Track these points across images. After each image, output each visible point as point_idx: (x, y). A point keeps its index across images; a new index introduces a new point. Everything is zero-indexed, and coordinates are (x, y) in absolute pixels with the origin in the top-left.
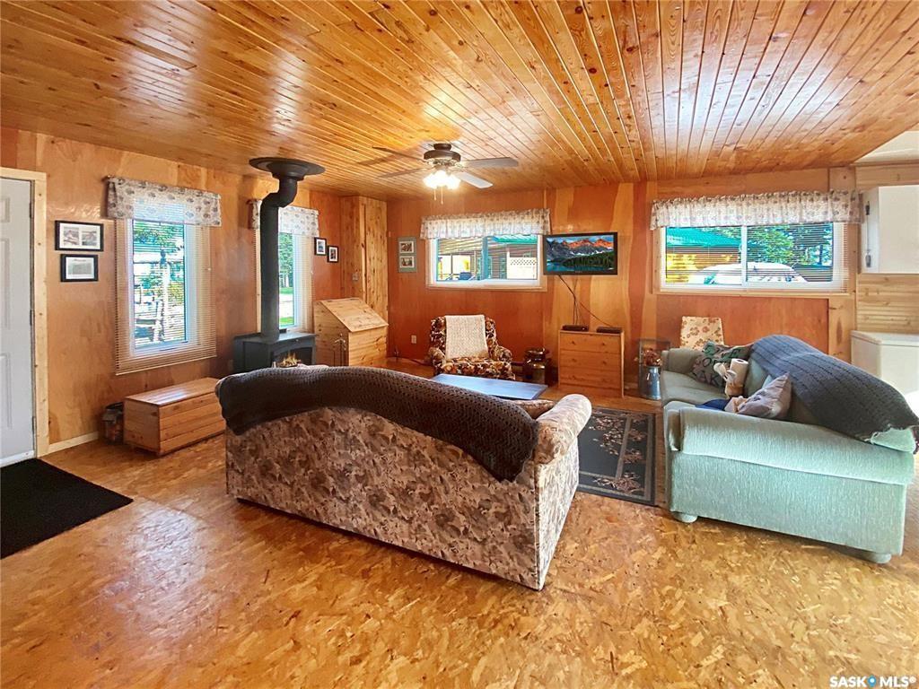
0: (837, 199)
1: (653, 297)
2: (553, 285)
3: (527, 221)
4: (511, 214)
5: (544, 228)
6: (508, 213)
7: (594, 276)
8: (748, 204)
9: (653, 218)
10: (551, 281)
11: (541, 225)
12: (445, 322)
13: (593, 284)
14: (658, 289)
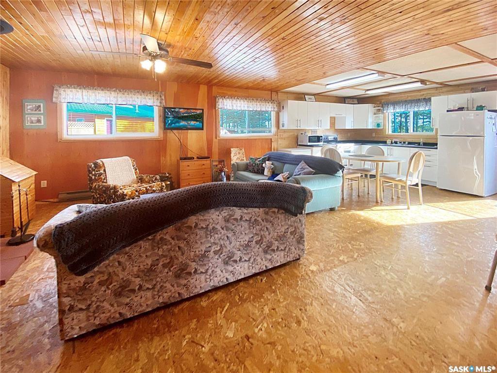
0: (274, 103)
1: (217, 140)
2: (167, 135)
3: (149, 97)
4: (138, 92)
5: (161, 103)
6: (136, 91)
7: (189, 131)
8: (251, 102)
9: (217, 104)
10: (165, 134)
11: (159, 101)
12: (103, 164)
13: (189, 135)
14: (219, 137)
